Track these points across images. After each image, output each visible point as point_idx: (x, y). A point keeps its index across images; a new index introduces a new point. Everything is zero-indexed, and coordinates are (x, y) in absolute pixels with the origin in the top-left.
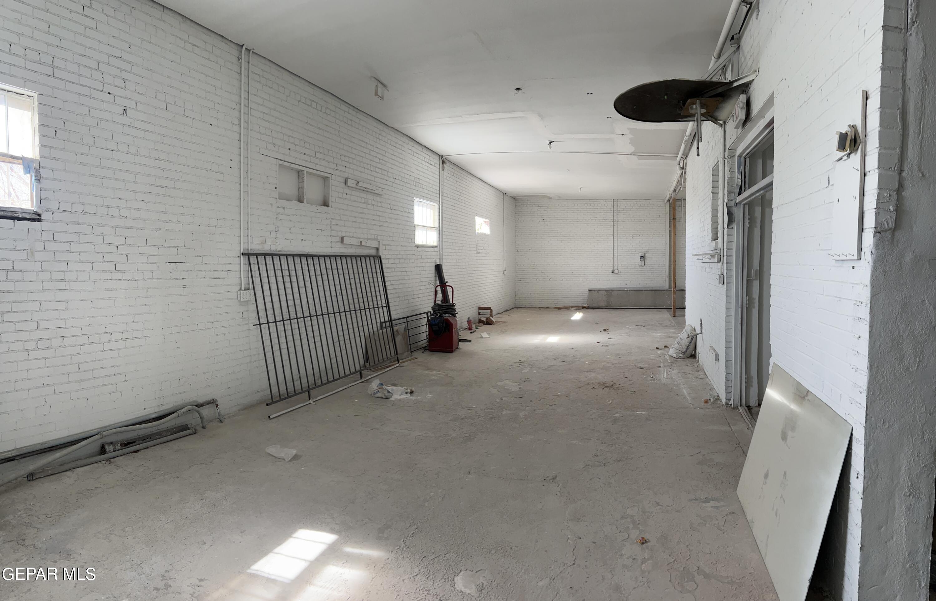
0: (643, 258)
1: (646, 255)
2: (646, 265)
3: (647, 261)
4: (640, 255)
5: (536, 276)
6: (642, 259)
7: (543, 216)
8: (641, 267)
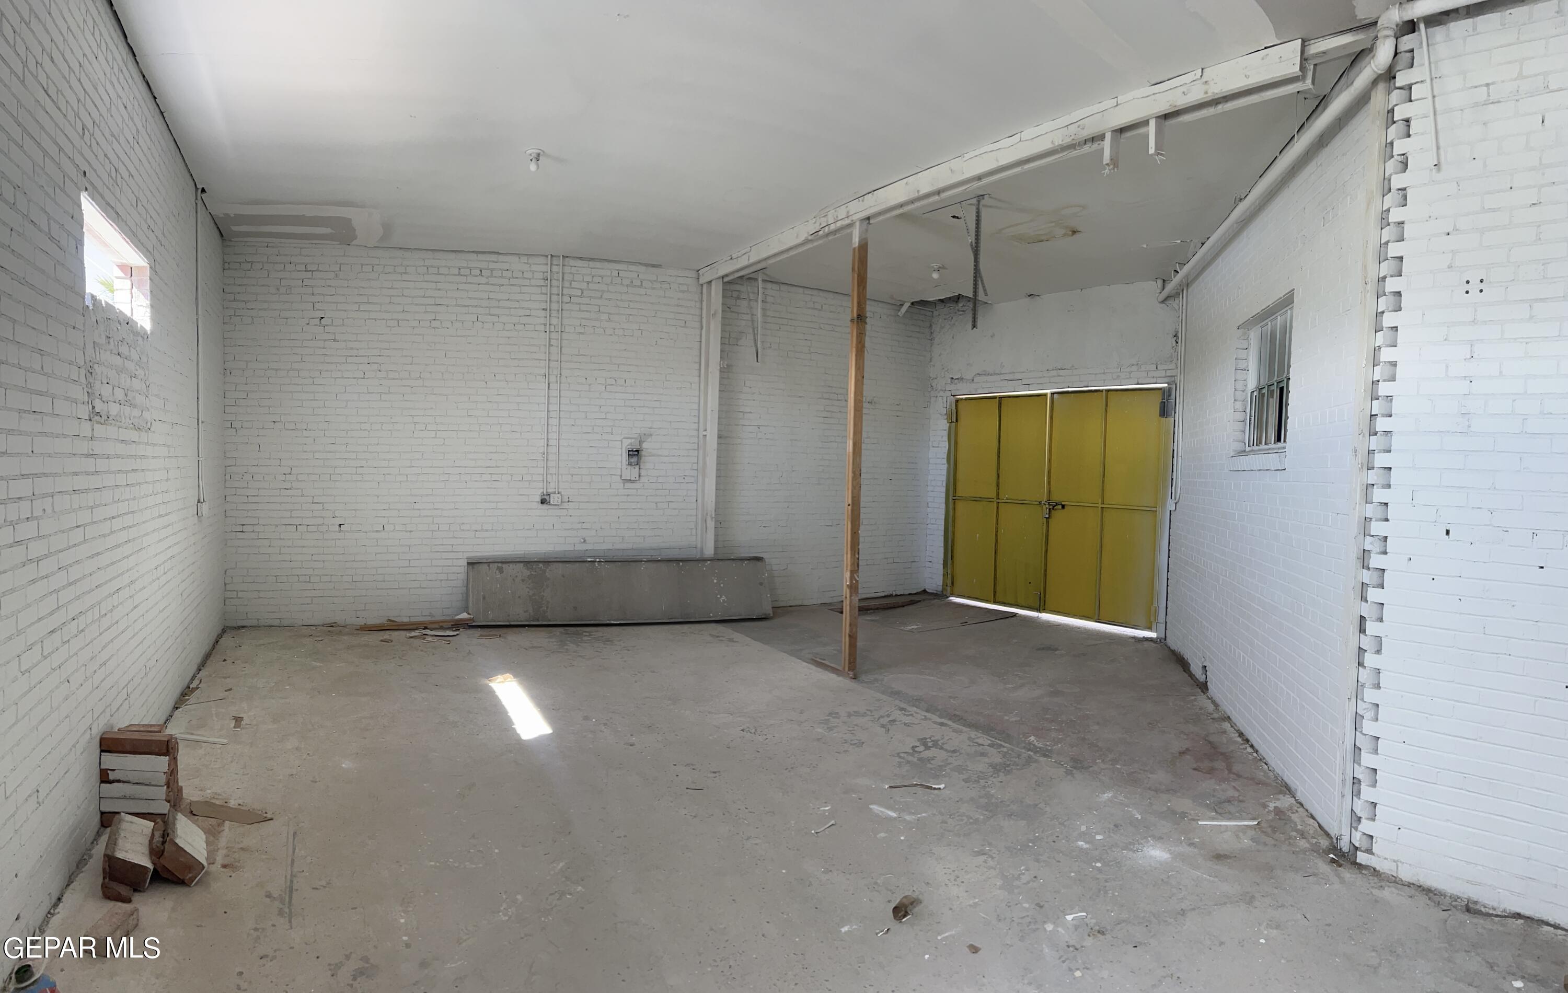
0: (635, 454)
1: (645, 445)
2: (643, 479)
3: (648, 463)
4: (627, 444)
5: (294, 514)
6: (634, 460)
7: (317, 306)
8: (628, 485)
